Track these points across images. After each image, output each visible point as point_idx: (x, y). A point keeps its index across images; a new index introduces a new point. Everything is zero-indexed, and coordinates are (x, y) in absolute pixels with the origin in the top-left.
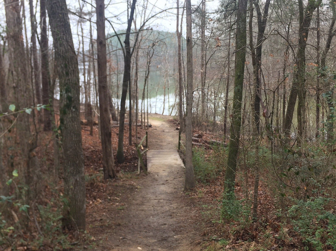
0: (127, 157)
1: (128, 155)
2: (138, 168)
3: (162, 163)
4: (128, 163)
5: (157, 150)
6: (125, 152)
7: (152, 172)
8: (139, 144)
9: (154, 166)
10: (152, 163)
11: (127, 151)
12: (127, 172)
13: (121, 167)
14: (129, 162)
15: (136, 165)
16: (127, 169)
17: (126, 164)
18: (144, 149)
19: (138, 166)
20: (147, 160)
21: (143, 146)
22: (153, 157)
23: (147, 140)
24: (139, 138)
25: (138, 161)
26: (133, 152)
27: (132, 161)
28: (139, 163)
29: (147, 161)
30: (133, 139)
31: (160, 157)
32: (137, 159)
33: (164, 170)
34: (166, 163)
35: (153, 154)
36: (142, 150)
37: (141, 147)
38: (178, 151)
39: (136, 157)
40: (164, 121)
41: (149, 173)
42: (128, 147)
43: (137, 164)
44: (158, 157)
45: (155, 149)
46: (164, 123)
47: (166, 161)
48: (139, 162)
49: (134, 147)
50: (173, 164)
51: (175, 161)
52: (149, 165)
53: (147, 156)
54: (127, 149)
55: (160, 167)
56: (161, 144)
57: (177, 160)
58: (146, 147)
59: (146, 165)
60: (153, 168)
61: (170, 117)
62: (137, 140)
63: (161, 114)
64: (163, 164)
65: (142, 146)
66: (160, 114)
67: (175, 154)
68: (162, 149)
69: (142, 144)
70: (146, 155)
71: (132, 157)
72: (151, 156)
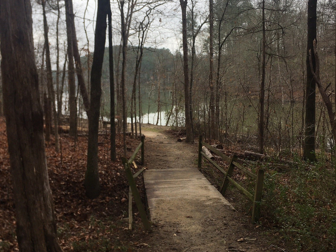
0: (105, 183)
1: (108, 180)
2: (128, 206)
3: (179, 197)
4: (107, 198)
5: (162, 170)
6: (101, 173)
7: (162, 223)
8: (129, 159)
9: (163, 206)
10: (157, 197)
11: (107, 172)
12: (105, 216)
13: (92, 207)
14: (110, 196)
15: (124, 199)
16: (104, 210)
17: (104, 198)
18: (138, 168)
19: (128, 201)
20: (145, 189)
21: (137, 163)
22: (157, 183)
23: (143, 153)
24: (129, 150)
25: (127, 193)
26: (118, 174)
27: (115, 191)
28: (131, 198)
29: (147, 191)
30: (118, 151)
31: (170, 183)
32: (125, 187)
33: (188, 217)
34: (186, 197)
35: (157, 178)
36: (134, 169)
37: (133, 164)
38: (200, 170)
39: (124, 184)
40: (161, 132)
41: (156, 226)
42: (108, 164)
43: (125, 197)
44: (166, 183)
45: (158, 168)
46: (160, 134)
47: (184, 190)
48: (130, 194)
49: (120, 165)
50: (204, 199)
51: (204, 192)
52: (153, 201)
53: (146, 181)
54: (107, 168)
55: (178, 208)
56: (165, 158)
57: (206, 188)
58: (141, 163)
59: (144, 201)
60: (163, 210)
61: (167, 127)
62: (125, 153)
63: (155, 124)
64: (181, 200)
65: (134, 162)
66: (153, 125)
67: (197, 177)
68: (169, 167)
69: (135, 160)
70: (143, 179)
71: (116, 184)
72: (152, 182)
